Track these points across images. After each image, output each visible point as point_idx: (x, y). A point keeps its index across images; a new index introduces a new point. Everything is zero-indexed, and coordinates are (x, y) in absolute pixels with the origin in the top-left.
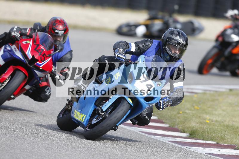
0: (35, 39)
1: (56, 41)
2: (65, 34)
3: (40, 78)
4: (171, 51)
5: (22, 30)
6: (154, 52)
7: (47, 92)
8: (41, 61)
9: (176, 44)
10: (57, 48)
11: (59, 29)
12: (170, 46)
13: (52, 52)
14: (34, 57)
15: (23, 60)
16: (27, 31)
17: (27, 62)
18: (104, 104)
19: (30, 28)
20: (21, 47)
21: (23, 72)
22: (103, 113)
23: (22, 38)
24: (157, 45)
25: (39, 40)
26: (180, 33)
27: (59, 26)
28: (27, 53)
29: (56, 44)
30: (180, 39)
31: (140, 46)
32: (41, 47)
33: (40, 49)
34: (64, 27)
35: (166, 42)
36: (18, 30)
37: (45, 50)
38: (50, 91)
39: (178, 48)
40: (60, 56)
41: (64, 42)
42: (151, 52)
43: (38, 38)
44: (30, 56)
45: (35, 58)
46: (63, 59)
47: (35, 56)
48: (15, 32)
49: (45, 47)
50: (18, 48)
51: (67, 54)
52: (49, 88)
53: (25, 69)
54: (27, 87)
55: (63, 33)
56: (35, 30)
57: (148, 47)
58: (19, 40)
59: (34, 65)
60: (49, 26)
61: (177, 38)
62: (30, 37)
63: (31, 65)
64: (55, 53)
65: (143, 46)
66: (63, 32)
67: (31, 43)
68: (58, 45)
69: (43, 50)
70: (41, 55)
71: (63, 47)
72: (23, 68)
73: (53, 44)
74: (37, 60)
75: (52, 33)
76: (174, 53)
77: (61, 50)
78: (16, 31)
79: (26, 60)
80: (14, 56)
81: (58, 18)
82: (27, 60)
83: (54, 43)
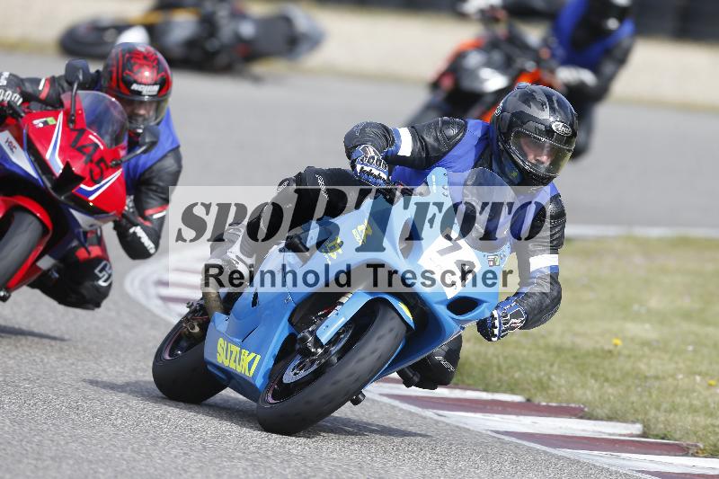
0: (72, 112)
1: (132, 117)
2: (162, 94)
3: (85, 233)
4: (525, 155)
5: (24, 85)
6: (471, 157)
7: (99, 278)
8: (93, 181)
9: (541, 133)
10: (140, 139)
11: (143, 81)
12: (522, 141)
13: (122, 153)
14: (71, 168)
15: (34, 178)
16: (41, 88)
17: (49, 185)
18: (322, 322)
19: (49, 75)
20: (28, 136)
21: (35, 216)
22: (320, 351)
23: (28, 108)
24: (479, 135)
25: (84, 114)
26: (554, 99)
27: (142, 70)
28: (48, 156)
29: (134, 126)
30: (552, 119)
31: (427, 139)
32: (91, 137)
33: (87, 143)
34: (158, 73)
35: (511, 126)
36: (13, 83)
37: (102, 147)
38: (110, 276)
39: (547, 145)
40: (145, 163)
41: (158, 120)
42: (460, 157)
43: (81, 110)
44: (58, 166)
45: (73, 171)
46: (153, 174)
47: (72, 164)
48: (6, 91)
49: (101, 136)
50: (19, 139)
51: (165, 156)
52: (105, 266)
53: (39, 206)
54: (46, 263)
55: (155, 93)
56: (71, 84)
57: (452, 143)
58: (23, 115)
59: (68, 194)
60: (111, 72)
61: (545, 115)
62: (53, 105)
63: (61, 195)
64: (132, 155)
65: (437, 139)
66: (156, 88)
67: (58, 122)
68: (140, 131)
69: (97, 146)
70: (91, 161)
71: (156, 135)
72: (35, 204)
73: (123, 127)
74: (80, 179)
75: (121, 93)
76: (533, 161)
77: (153, 144)
78: (11, 88)
79: (44, 177)
80: (7, 166)
81: (138, 44)
82: (49, 179)
83: (128, 125)
